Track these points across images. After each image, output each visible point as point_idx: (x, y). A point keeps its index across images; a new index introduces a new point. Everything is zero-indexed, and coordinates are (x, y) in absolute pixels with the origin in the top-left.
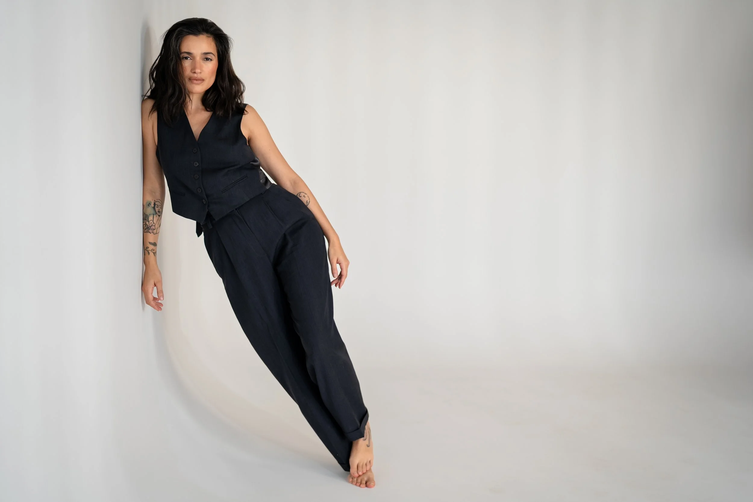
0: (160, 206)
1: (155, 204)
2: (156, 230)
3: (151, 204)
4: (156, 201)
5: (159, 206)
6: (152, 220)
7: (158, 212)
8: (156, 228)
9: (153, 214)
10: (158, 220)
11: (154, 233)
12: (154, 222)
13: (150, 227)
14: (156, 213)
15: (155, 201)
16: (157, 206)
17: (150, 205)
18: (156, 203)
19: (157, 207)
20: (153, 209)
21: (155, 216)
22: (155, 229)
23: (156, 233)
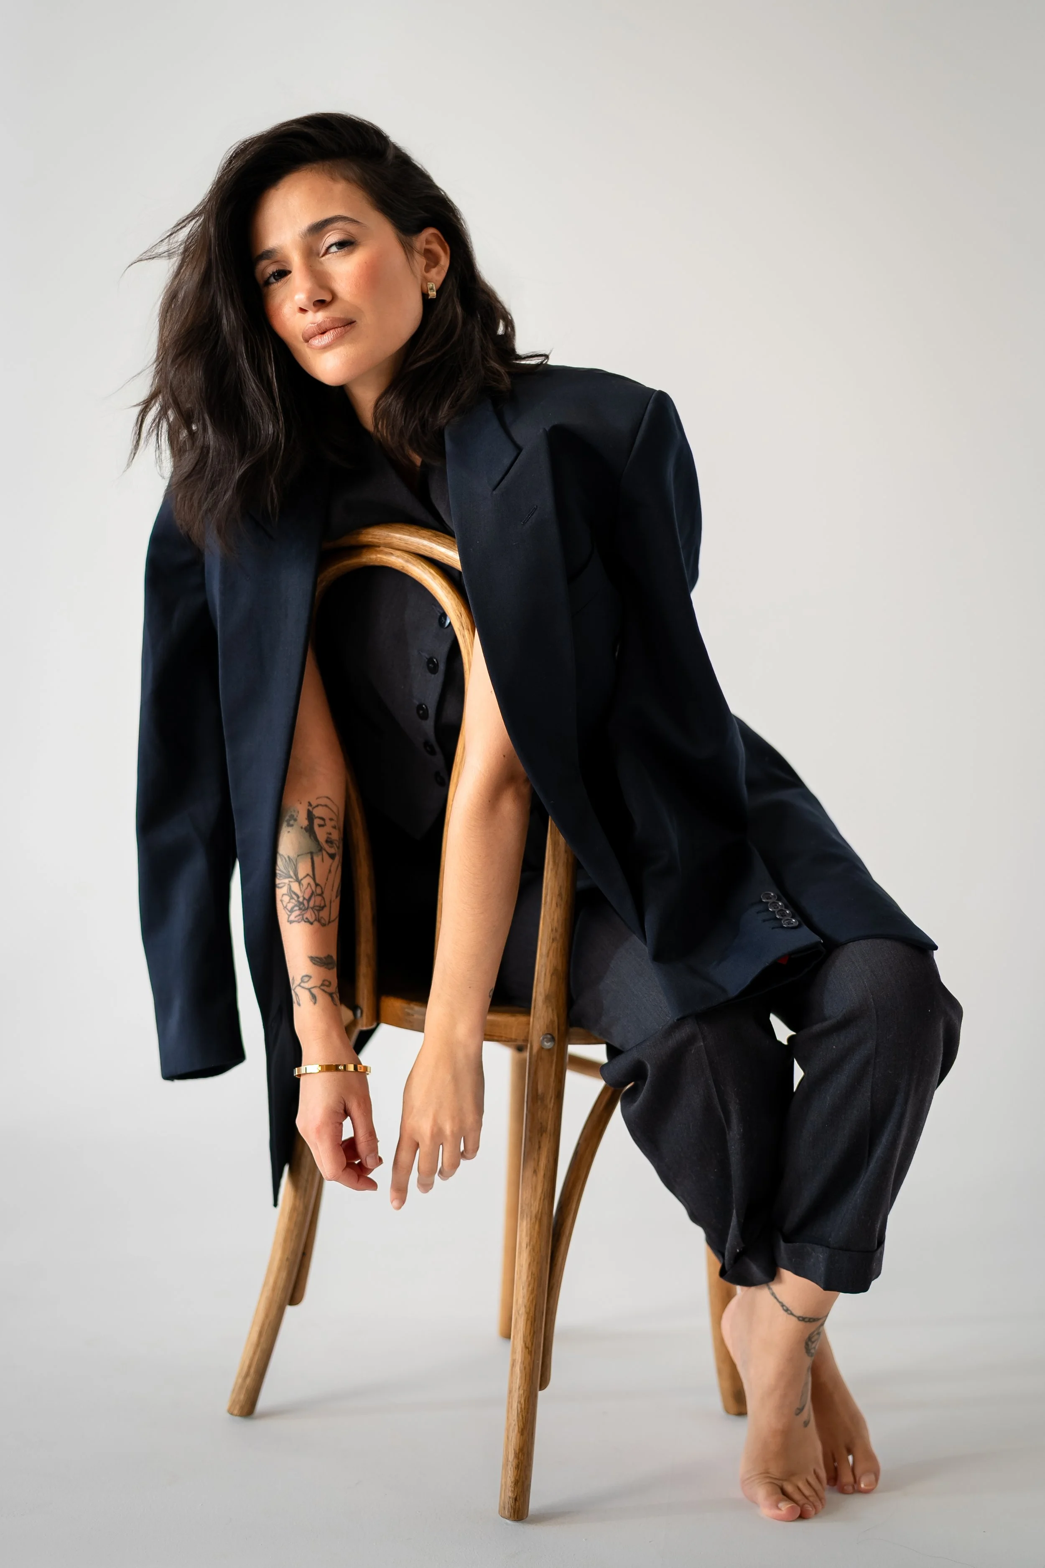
0: (331, 819)
1: (310, 817)
2: (326, 910)
3: (299, 819)
4: (314, 804)
5: (328, 822)
6: (311, 874)
7: (327, 841)
8: (328, 903)
9: (312, 853)
10: (330, 871)
11: (323, 921)
12: (317, 881)
13: (305, 902)
14: (321, 849)
15: (310, 804)
16: (321, 822)
17: (295, 820)
18: (317, 812)
19: (320, 826)
20: (307, 834)
21: (317, 859)
22: (325, 906)
23: (329, 922)
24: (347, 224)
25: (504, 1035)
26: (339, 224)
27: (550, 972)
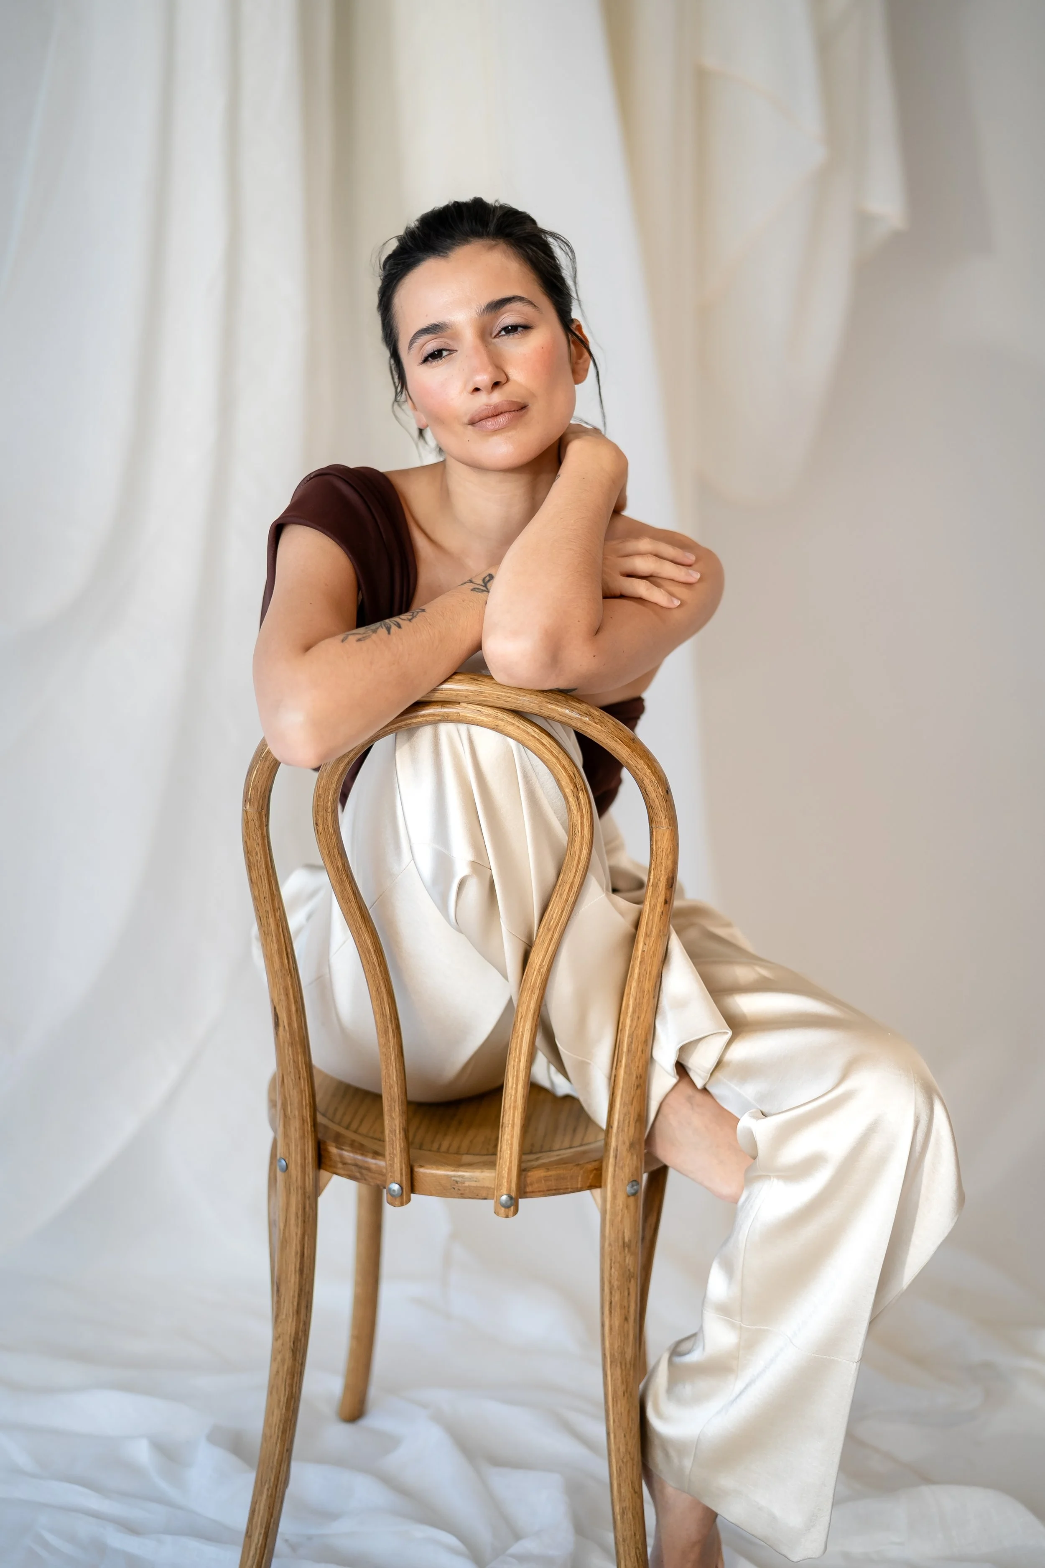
24: (524, 306)
25: (569, 1187)
26: (516, 306)
27: (634, 1119)
